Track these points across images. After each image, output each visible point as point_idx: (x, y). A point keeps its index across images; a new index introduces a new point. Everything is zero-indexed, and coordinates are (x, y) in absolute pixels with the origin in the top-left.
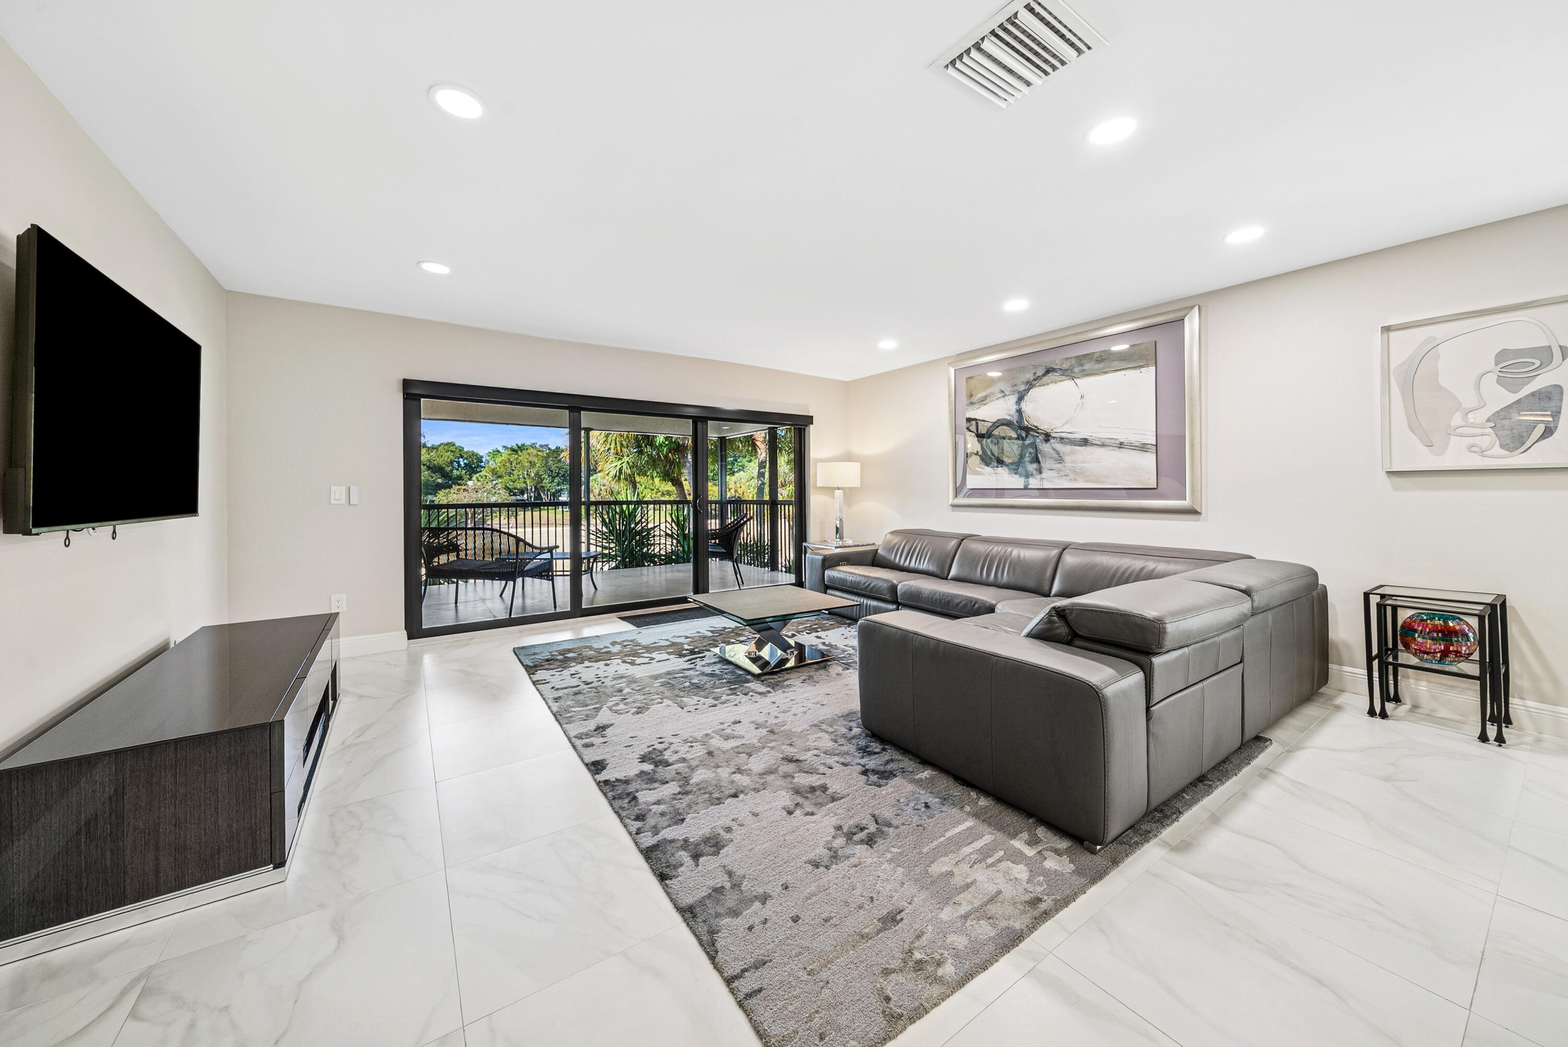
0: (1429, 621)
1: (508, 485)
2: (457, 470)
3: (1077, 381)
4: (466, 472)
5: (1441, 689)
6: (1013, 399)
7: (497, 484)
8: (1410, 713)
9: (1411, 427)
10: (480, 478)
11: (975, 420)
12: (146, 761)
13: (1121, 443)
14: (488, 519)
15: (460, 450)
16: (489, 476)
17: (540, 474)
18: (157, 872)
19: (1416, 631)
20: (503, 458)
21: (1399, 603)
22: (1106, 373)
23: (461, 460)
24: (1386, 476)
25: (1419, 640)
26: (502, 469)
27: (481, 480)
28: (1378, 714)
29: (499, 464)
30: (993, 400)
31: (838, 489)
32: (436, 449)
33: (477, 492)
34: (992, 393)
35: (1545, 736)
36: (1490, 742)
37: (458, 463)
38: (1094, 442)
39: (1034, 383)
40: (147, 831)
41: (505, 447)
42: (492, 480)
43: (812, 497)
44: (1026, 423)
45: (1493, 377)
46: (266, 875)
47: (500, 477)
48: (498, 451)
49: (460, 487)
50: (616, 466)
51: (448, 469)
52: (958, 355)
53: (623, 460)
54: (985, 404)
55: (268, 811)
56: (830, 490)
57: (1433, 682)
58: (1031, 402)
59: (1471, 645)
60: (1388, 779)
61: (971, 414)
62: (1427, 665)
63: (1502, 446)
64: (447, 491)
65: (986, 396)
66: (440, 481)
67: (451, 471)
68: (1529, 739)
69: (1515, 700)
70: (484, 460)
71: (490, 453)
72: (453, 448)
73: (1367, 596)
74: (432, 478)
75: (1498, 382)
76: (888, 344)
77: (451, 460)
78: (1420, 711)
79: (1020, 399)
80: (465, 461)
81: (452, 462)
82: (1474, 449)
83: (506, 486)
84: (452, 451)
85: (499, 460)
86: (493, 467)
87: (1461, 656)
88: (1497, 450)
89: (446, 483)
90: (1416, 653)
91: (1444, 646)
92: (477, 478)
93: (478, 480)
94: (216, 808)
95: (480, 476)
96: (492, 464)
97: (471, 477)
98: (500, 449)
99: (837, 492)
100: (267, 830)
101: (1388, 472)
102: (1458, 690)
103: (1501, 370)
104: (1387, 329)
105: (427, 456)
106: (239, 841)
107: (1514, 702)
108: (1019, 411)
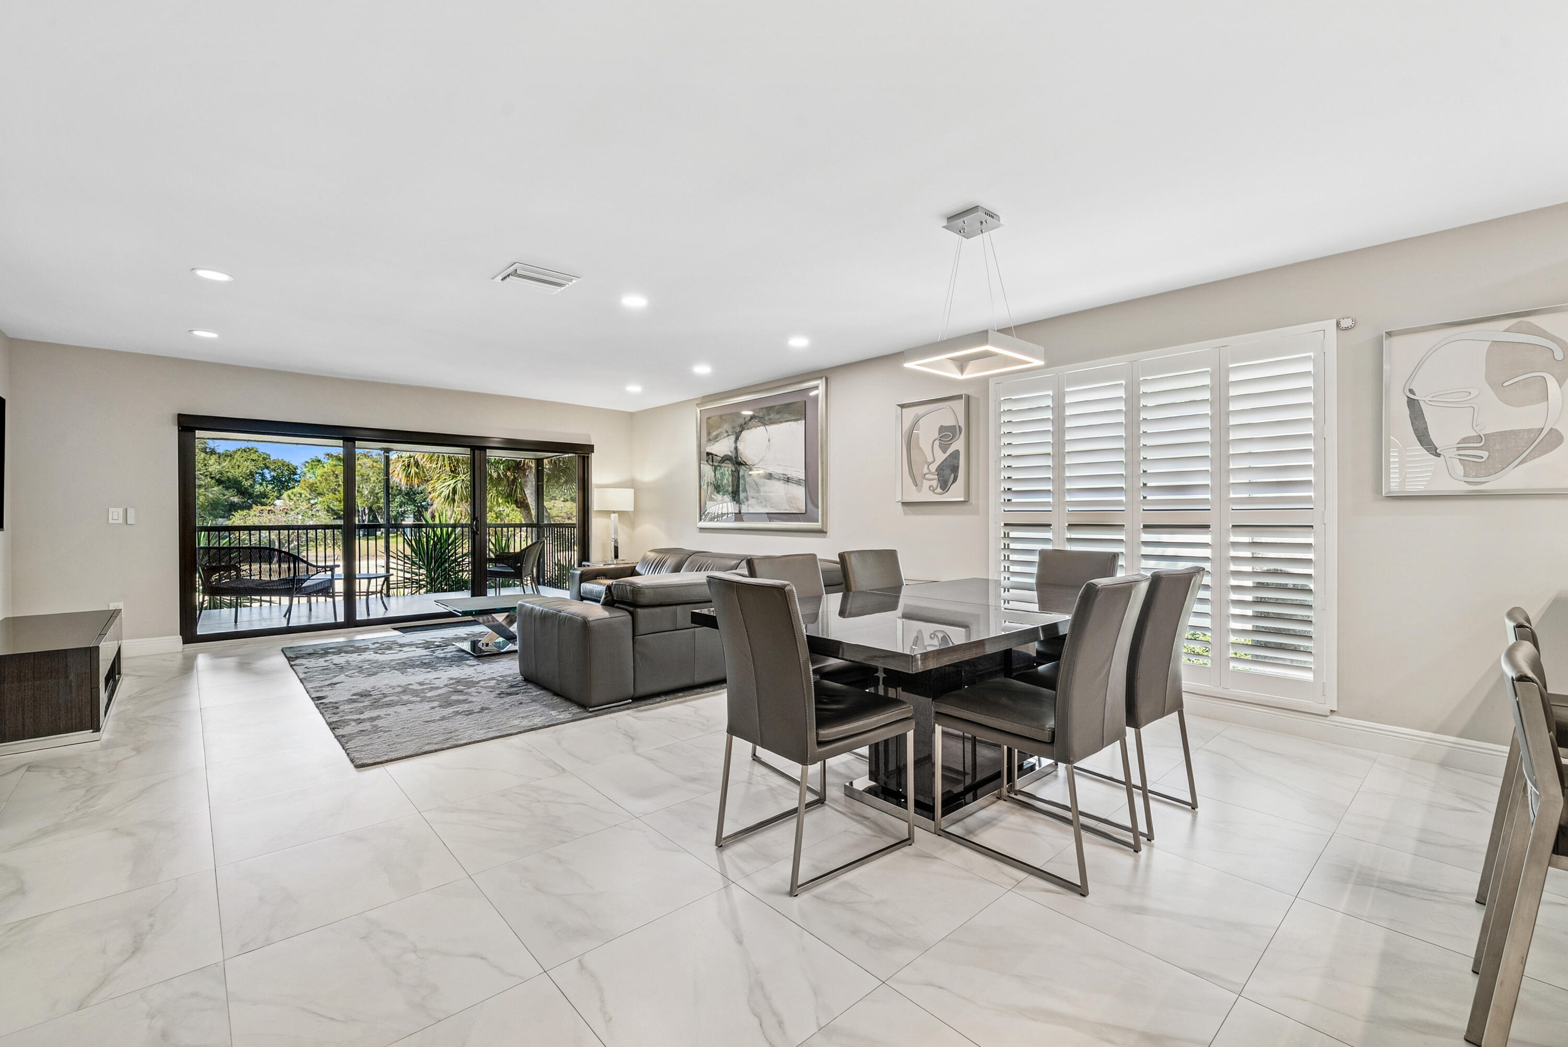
1: (331, 506)
2: (261, 484)
3: (767, 427)
4: (273, 488)
6: (733, 438)
7: (316, 503)
9: (910, 474)
10: (292, 496)
11: (711, 454)
12: (17, 663)
13: (788, 478)
14: (304, 550)
15: (264, 459)
16: (306, 493)
17: (376, 491)
18: (23, 725)
20: (326, 470)
22: (781, 422)
23: (266, 471)
24: (902, 506)
26: (323, 484)
27: (295, 499)
29: (319, 478)
30: (722, 439)
31: (614, 512)
32: (231, 456)
33: (286, 513)
34: (722, 433)
37: (262, 475)
38: (775, 476)
39: (744, 426)
40: (18, 702)
41: (328, 455)
42: (309, 499)
43: (593, 520)
44: (740, 459)
45: (937, 443)
46: (87, 734)
47: (320, 494)
48: (319, 461)
49: (263, 508)
50: (449, 485)
51: (247, 484)
52: (704, 397)
53: (458, 478)
54: (717, 441)
55: (89, 698)
56: (608, 513)
58: (742, 442)
61: (709, 450)
63: (941, 488)
64: (245, 512)
65: (718, 435)
66: (236, 500)
67: (252, 486)
70: (298, 472)
71: (308, 462)
72: (254, 456)
74: (224, 495)
75: (939, 446)
76: (634, 389)
77: (251, 472)
79: (737, 439)
80: (273, 473)
81: (252, 474)
82: (931, 488)
83: (329, 507)
84: (253, 460)
85: (319, 471)
86: (311, 481)
88: (939, 490)
89: (244, 502)
92: (289, 496)
93: (291, 499)
94: (58, 693)
95: (292, 493)
96: (310, 478)
97: (281, 495)
98: (321, 457)
99: (612, 515)
100: (89, 709)
101: (902, 503)
103: (941, 438)
104: (901, 406)
105: (218, 467)
106: (72, 714)
108: (736, 449)
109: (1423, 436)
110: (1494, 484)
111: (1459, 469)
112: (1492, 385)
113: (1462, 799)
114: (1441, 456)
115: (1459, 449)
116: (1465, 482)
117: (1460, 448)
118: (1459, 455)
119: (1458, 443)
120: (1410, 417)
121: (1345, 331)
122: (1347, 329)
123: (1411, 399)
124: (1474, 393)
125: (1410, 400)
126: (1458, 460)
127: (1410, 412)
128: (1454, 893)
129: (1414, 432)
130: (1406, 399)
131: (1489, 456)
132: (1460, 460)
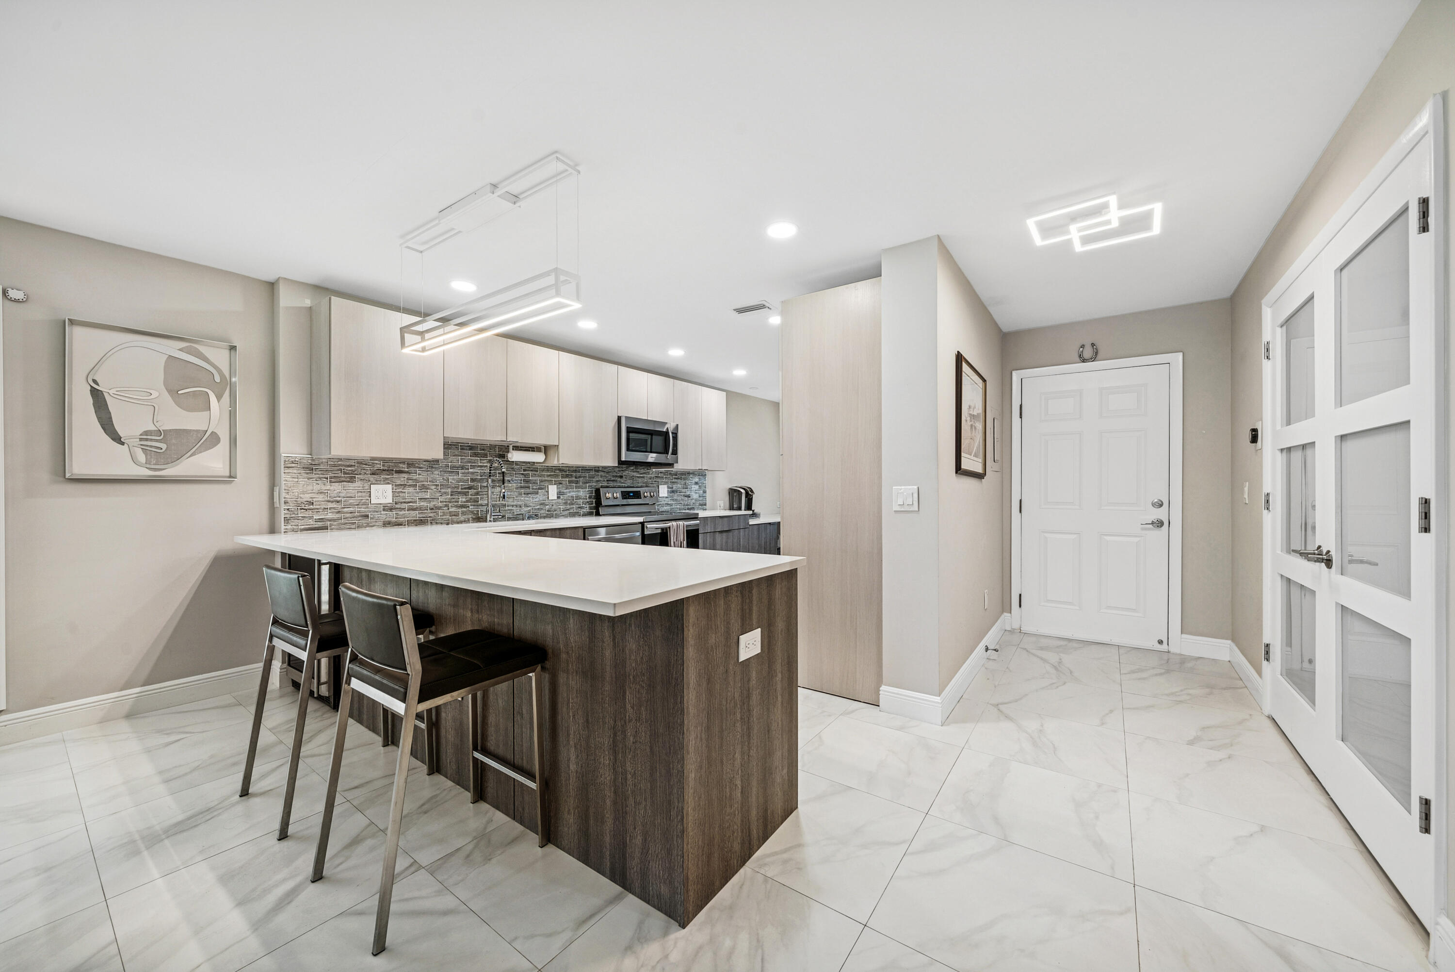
109: (107, 424)
110: (170, 471)
111: (142, 458)
112: (170, 391)
113: (167, 734)
114: (125, 444)
115: (141, 440)
116: (146, 468)
117: (143, 440)
118: (141, 445)
119: (141, 435)
120: (94, 406)
121: (12, 302)
122: (16, 301)
123: (95, 388)
124: (155, 394)
125: (93, 389)
126: (140, 449)
127: (93, 401)
128: (223, 801)
129: (98, 419)
130: (89, 388)
131: (167, 448)
132: (142, 448)
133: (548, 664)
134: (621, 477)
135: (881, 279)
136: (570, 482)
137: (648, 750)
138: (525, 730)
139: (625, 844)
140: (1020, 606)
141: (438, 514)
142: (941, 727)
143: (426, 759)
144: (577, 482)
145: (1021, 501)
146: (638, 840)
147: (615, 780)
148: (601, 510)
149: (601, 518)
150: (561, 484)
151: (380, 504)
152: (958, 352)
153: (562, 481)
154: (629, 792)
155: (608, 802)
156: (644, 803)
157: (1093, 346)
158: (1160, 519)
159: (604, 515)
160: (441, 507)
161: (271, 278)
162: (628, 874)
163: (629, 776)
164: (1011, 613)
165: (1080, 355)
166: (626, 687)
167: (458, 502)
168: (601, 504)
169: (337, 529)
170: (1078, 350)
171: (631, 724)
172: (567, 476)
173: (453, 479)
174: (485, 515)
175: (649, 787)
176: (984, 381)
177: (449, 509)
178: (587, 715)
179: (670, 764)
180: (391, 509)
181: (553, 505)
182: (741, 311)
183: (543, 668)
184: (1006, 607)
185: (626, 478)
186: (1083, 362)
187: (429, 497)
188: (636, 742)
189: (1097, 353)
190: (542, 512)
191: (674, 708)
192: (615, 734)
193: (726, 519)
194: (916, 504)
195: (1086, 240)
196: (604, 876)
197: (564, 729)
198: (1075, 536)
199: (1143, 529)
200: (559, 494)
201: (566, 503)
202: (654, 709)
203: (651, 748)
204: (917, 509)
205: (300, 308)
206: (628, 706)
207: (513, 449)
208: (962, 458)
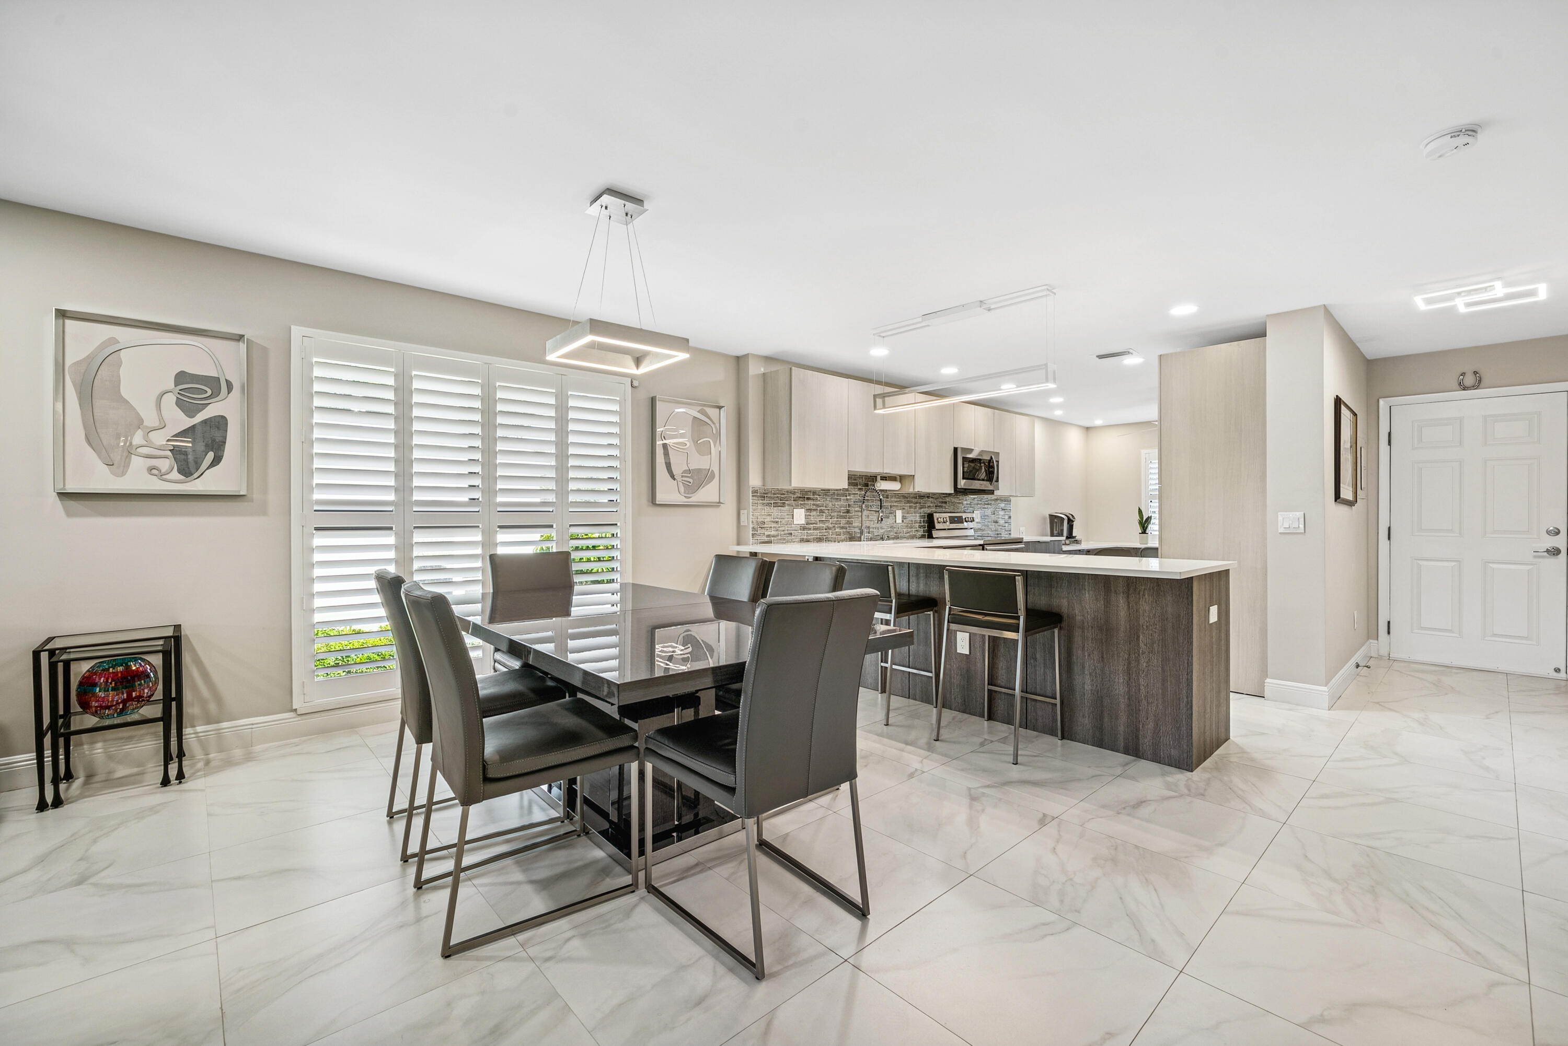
0: (111, 669)
5: (119, 744)
8: (86, 787)
9: (89, 441)
19: (95, 685)
21: (72, 656)
24: (57, 498)
25: (102, 694)
28: (50, 805)
35: (211, 756)
36: (172, 783)
45: (171, 399)
57: (110, 740)
59: (153, 685)
60: (81, 881)
62: (107, 722)
63: (180, 471)
68: (200, 765)
69: (187, 729)
73: (36, 654)
75: (177, 404)
78: (97, 778)
82: (154, 472)
87: (143, 700)
88: (175, 475)
90: (96, 712)
91: (127, 695)
101: (58, 493)
102: (136, 739)
103: (180, 392)
104: (62, 314)
107: (187, 733)
109: (669, 467)
110: (694, 499)
111: (683, 490)
112: (693, 442)
114: (678, 481)
116: (684, 496)
117: (683, 477)
118: (682, 481)
119: (682, 473)
120: (664, 455)
122: (636, 387)
124: (688, 445)
125: (662, 444)
127: (663, 451)
129: (665, 464)
131: (693, 483)
132: (683, 483)
133: (1064, 624)
134: (946, 503)
135: (1266, 339)
136: (910, 507)
137: (1160, 669)
138: (1039, 669)
139: (1138, 730)
140: (1389, 633)
141: (829, 534)
142: (1328, 711)
143: (933, 698)
144: (915, 507)
145: (1389, 528)
146: (1151, 725)
147: (1129, 692)
148: (935, 534)
149: (934, 540)
150: (904, 509)
151: (798, 525)
152: (1337, 396)
153: (905, 506)
154: (1142, 697)
155: (1122, 706)
156: (1156, 702)
157: (1475, 374)
158: (1556, 547)
159: (937, 538)
160: (831, 528)
161: (739, 354)
162: (1141, 748)
163: (1142, 687)
164: (1378, 640)
165: (1460, 383)
166: (1140, 633)
167: (840, 524)
168: (935, 528)
169: (777, 543)
170: (1458, 377)
171: (1144, 655)
172: (909, 502)
173: (838, 505)
174: (859, 535)
175: (1161, 692)
176: (1355, 415)
177: (835, 529)
178: (1102, 653)
179: (1180, 676)
180: (804, 529)
181: (899, 528)
182: (1101, 357)
183: (1061, 628)
184: (1372, 633)
185: (949, 503)
186: (1464, 390)
187: (824, 519)
188: (1149, 666)
189: (1480, 381)
190: (892, 533)
191: (1183, 643)
192: (1129, 663)
193: (1044, 544)
194: (1302, 526)
195: (1468, 305)
196: (1118, 752)
197: (1079, 664)
198: (1454, 563)
199: (1535, 557)
200: (904, 518)
201: (907, 526)
202: (1165, 644)
203: (1162, 668)
204: (1303, 532)
205: (759, 374)
206: (1142, 645)
207: (881, 479)
208: (1341, 488)
